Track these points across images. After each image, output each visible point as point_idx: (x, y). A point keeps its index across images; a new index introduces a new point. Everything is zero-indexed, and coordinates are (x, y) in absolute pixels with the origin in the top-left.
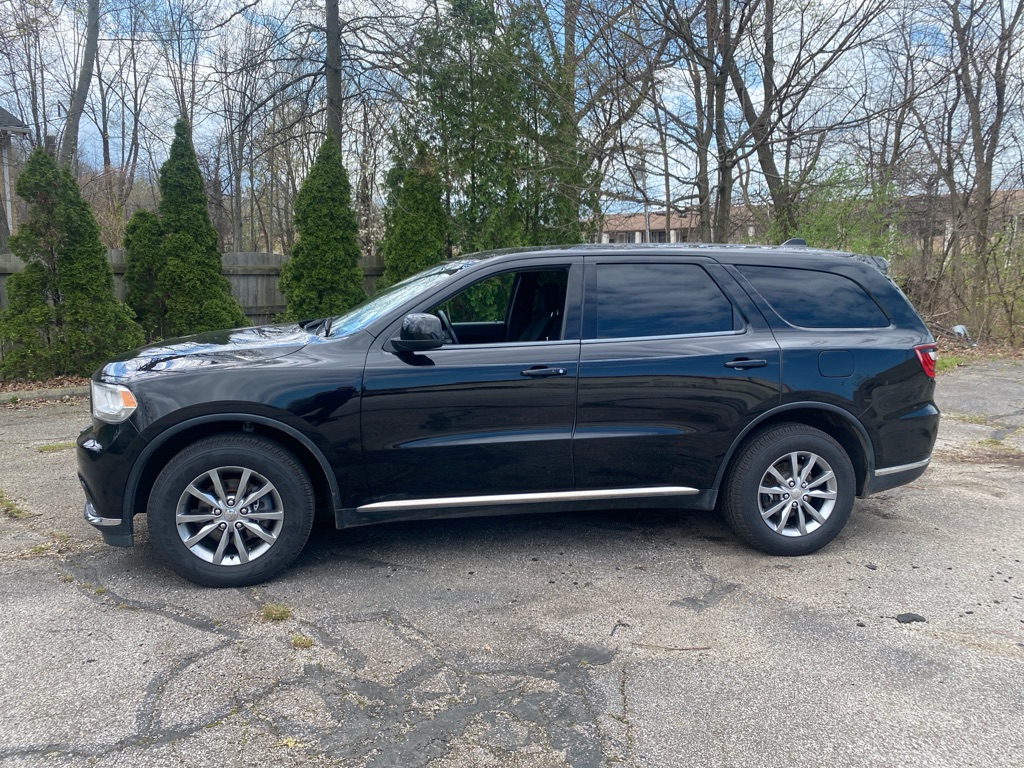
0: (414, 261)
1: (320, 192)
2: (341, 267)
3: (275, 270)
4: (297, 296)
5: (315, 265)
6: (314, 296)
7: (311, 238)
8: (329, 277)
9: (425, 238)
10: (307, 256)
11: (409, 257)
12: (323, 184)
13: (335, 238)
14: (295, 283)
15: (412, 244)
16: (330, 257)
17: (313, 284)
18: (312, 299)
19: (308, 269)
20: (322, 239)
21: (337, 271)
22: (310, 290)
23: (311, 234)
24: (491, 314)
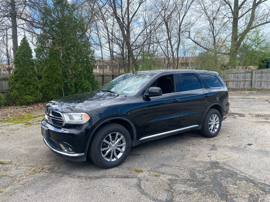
0: (54, 74)
1: (24, 54)
2: (32, 77)
3: (3, 78)
4: (17, 86)
5: (23, 76)
6: (23, 86)
7: (21, 68)
8: (28, 80)
9: (57, 68)
10: (20, 74)
11: (52, 73)
12: (25, 51)
13: (29, 68)
14: (15, 82)
15: (53, 70)
16: (29, 74)
17: (23, 82)
18: (23, 87)
19: (21, 77)
20: (25, 68)
21: (31, 78)
22: (22, 84)
23: (21, 67)
24: (74, 89)
